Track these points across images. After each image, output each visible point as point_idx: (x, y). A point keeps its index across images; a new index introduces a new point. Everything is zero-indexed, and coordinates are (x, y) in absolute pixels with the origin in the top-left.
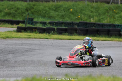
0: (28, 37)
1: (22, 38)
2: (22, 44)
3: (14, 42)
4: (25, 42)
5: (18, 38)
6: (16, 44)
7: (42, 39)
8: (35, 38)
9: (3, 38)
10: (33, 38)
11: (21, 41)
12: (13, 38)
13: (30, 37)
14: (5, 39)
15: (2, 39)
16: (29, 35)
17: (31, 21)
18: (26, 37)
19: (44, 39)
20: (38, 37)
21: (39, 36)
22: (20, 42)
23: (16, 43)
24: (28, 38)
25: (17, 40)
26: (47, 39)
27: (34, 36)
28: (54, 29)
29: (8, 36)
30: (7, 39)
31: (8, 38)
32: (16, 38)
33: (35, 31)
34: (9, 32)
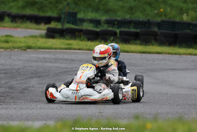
0: (66, 47)
1: (55, 49)
2: (56, 60)
3: (42, 56)
4: (61, 56)
5: (48, 49)
6: (45, 60)
8: (79, 49)
9: (19, 48)
10: (75, 49)
11: (54, 55)
12: (39, 48)
13: (71, 46)
14: (25, 50)
15: (19, 50)
16: (69, 44)
17: (72, 17)
18: (63, 46)
20: (85, 47)
21: (87, 45)
22: (52, 56)
23: (44, 58)
24: (66, 49)
27: (79, 45)
28: (115, 34)
29: (30, 44)
30: (28, 50)
31: (29, 48)
32: (44, 48)
33: (80, 36)
34: (32, 37)
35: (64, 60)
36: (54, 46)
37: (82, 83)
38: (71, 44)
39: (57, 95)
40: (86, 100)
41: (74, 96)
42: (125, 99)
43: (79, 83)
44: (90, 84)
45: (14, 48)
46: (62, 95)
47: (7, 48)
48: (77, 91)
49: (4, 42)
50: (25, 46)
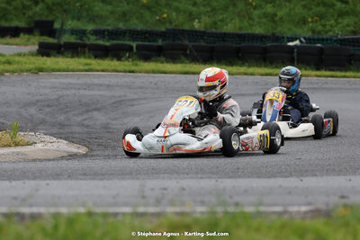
0: (87, 67)
5: (64, 71)
7: (121, 72)
8: (103, 71)
10: (98, 71)
12: (53, 70)
13: (91, 67)
14: (37, 73)
16: (87, 64)
18: (81, 67)
19: (125, 72)
20: (110, 68)
24: (86, 71)
25: (67, 76)
26: (133, 72)
31: (41, 70)
32: (59, 71)
33: (84, 53)
35: (96, 85)
36: (71, 67)
37: (174, 125)
38: (90, 64)
39: (137, 145)
40: (178, 152)
41: (160, 146)
42: (247, 150)
43: (168, 126)
44: (188, 126)
45: (22, 71)
46: (144, 145)
47: (13, 72)
48: (166, 137)
49: (4, 63)
50: (36, 69)
